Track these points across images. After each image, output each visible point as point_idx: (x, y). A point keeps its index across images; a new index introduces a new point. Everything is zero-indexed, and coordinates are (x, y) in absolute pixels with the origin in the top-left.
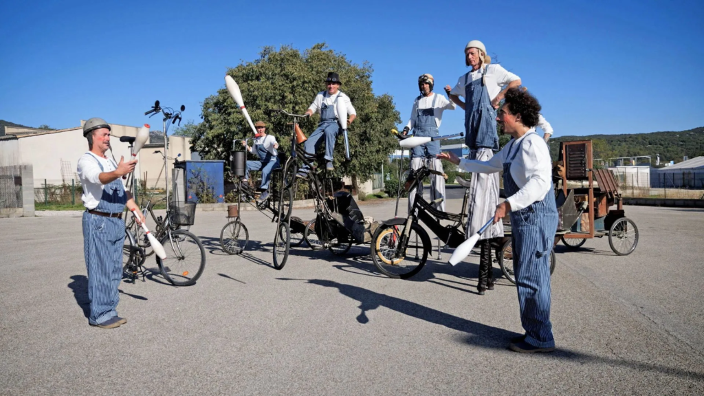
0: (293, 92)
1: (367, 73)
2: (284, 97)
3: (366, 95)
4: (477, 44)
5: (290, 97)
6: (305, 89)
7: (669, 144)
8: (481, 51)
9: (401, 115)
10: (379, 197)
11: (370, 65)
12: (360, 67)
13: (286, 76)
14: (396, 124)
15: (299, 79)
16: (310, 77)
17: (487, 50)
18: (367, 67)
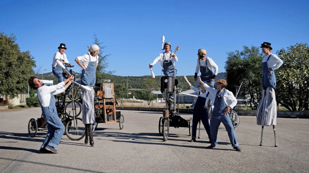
1: (13, 40)
3: (11, 52)
7: (194, 82)
9: (36, 63)
10: (23, 107)
11: (14, 36)
12: (9, 36)
14: (33, 67)
18: (12, 37)
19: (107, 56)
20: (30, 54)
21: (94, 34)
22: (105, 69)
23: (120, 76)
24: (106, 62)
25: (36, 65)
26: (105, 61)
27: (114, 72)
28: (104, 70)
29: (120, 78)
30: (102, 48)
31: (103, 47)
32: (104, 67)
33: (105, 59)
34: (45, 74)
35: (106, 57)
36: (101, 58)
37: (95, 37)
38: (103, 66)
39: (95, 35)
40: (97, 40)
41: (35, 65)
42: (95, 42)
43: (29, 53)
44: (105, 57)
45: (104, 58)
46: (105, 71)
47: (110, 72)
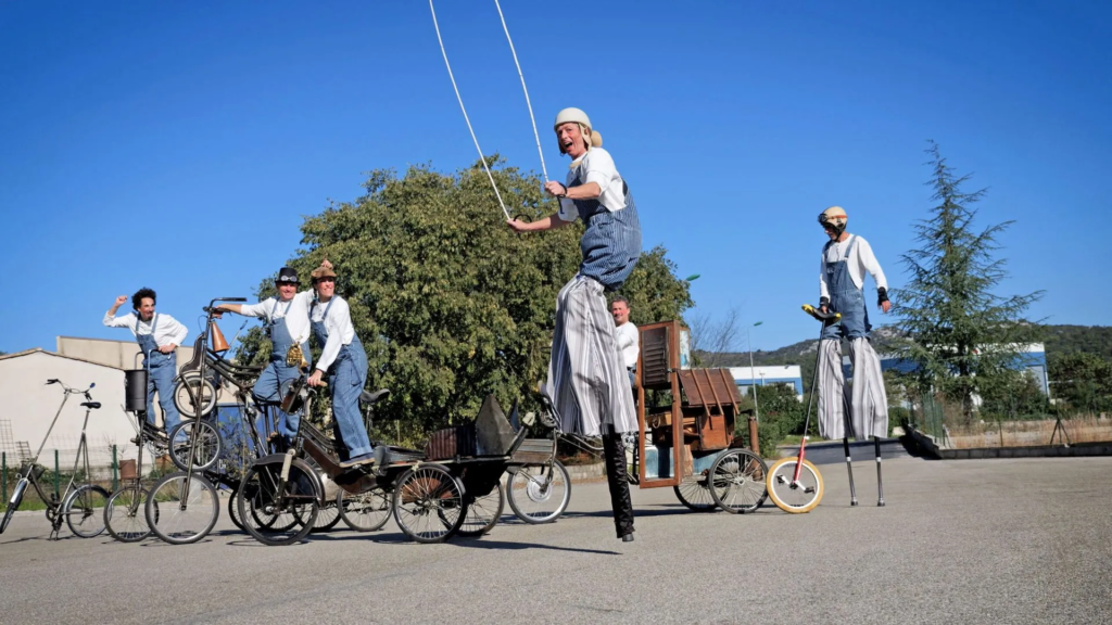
0: (420, 258)
2: (401, 270)
4: (571, 114)
5: (413, 267)
6: (444, 251)
8: (584, 125)
13: (409, 226)
14: (680, 308)
15: (433, 231)
16: (454, 226)
17: (591, 121)
19: (994, 230)
20: (666, 257)
21: (930, 146)
22: (993, 290)
23: (1101, 325)
24: (996, 256)
25: (692, 298)
26: (988, 252)
27: (1036, 296)
28: (989, 291)
29: (1099, 336)
30: (970, 200)
31: (975, 195)
32: (985, 281)
33: (990, 243)
34: (787, 348)
35: (993, 234)
36: (970, 242)
37: (934, 158)
38: (980, 277)
39: (934, 150)
40: (944, 171)
41: (689, 301)
42: (936, 177)
43: (663, 253)
44: (985, 236)
45: (983, 241)
46: (992, 296)
47: (1015, 299)
